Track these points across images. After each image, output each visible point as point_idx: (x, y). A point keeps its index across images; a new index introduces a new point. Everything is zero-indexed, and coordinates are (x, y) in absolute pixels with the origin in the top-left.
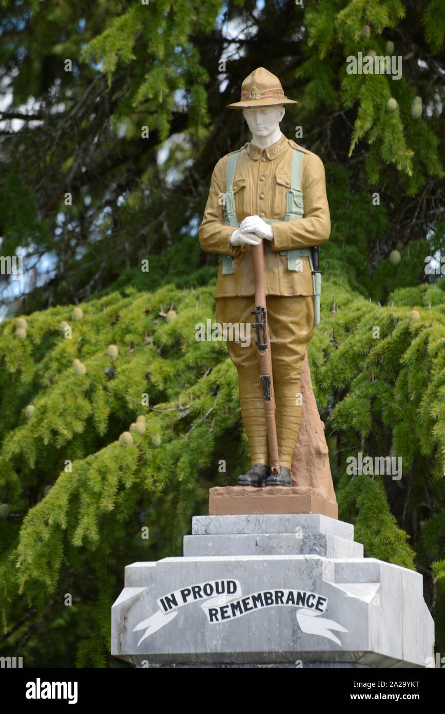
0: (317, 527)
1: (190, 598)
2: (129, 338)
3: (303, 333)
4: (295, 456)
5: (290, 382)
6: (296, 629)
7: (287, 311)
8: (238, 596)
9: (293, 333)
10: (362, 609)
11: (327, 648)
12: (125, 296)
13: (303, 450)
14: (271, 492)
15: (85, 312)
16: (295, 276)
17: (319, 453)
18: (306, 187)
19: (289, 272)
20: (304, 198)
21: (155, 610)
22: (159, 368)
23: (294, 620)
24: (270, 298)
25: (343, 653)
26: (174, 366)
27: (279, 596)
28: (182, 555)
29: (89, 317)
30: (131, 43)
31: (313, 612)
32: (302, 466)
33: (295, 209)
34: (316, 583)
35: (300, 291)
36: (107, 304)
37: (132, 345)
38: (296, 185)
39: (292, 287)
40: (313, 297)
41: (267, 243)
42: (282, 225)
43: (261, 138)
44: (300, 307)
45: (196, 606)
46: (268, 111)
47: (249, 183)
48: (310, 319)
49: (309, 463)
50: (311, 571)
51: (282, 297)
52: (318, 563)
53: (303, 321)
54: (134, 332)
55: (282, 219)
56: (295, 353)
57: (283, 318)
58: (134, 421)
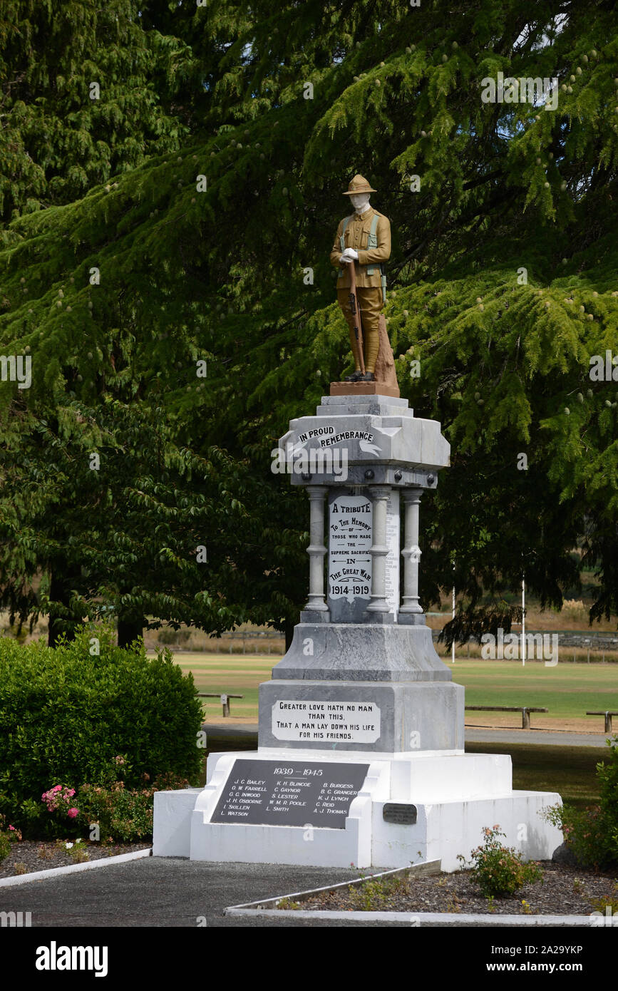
0: (377, 401)
1: (313, 436)
2: (415, 306)
3: (377, 306)
4: (376, 367)
5: (371, 330)
6: (359, 449)
7: (367, 295)
8: (334, 434)
9: (371, 306)
10: (388, 439)
11: (372, 458)
12: (418, 285)
13: (380, 363)
14: (358, 384)
15: (398, 294)
16: (372, 278)
17: (388, 365)
18: (378, 233)
19: (368, 276)
20: (377, 239)
21: (298, 441)
22: (426, 321)
23: (358, 445)
24: (358, 289)
25: (380, 460)
26: (434, 321)
27: (352, 434)
28: (315, 415)
29: (398, 297)
30: (414, 158)
31: (367, 441)
32: (380, 372)
33: (371, 244)
34: (369, 428)
35: (374, 285)
36: (409, 290)
37: (417, 310)
38: (373, 232)
39: (370, 283)
40: (382, 288)
41: (356, 261)
42: (364, 252)
43: (359, 209)
44: (375, 293)
45: (316, 439)
46: (360, 196)
47: (351, 232)
48: (380, 299)
49: (384, 370)
50: (366, 422)
51: (365, 288)
52: (369, 418)
53: (377, 300)
54: (418, 304)
55: (366, 249)
56: (373, 316)
57: (367, 299)
58: (409, 348)
